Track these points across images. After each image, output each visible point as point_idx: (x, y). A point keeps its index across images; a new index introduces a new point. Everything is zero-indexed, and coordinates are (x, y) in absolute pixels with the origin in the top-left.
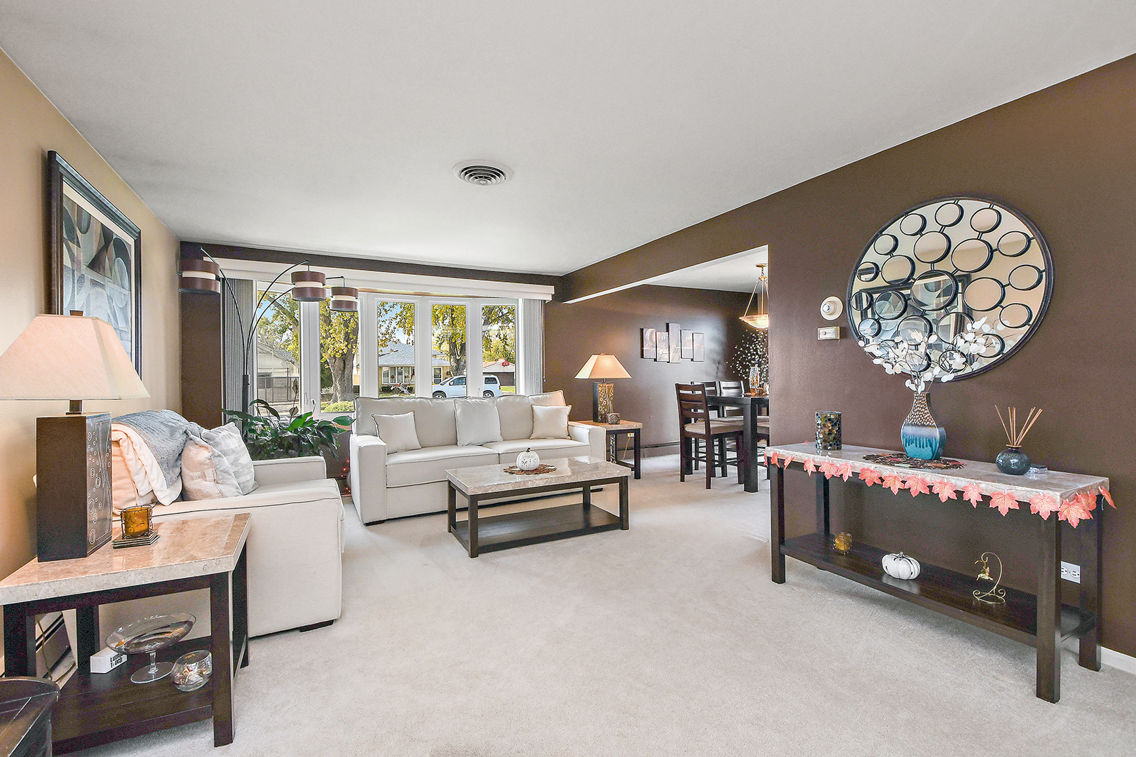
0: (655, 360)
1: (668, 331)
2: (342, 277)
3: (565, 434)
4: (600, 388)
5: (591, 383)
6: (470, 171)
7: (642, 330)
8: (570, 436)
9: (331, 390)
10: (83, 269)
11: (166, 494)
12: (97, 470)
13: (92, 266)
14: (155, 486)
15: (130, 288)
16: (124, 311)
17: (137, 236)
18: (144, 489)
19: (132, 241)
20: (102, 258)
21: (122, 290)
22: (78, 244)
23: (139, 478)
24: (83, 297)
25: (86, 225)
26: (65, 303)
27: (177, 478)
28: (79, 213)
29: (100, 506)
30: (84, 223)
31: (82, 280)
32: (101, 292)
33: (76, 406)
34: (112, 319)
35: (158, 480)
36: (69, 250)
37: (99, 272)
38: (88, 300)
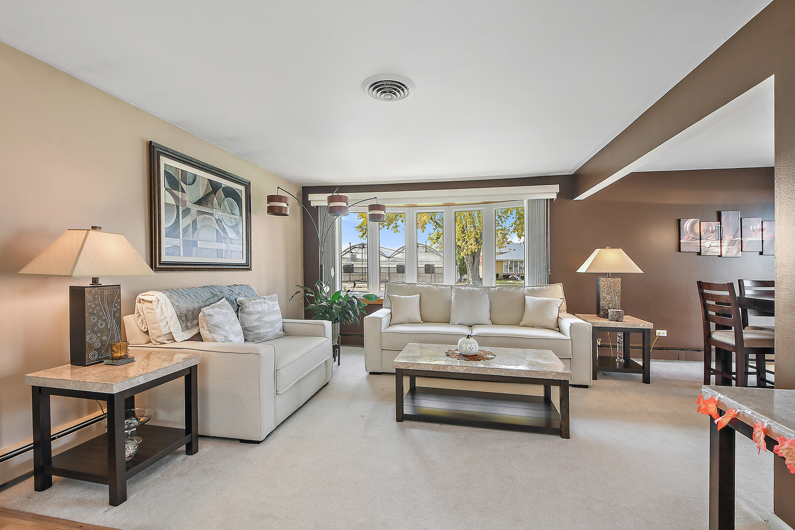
0: (699, 254)
1: (719, 219)
2: (376, 198)
3: (553, 325)
4: (603, 282)
5: (594, 278)
7: (679, 220)
8: (558, 328)
9: (465, 276)
10: (189, 205)
11: (181, 335)
12: (99, 317)
13: (199, 202)
14: (172, 330)
15: (241, 215)
16: (234, 227)
17: (247, 186)
18: (165, 331)
19: (242, 188)
20: (210, 198)
21: (232, 216)
22: (183, 191)
23: (162, 324)
24: (188, 220)
25: (191, 181)
26: (166, 224)
27: (193, 326)
28: (184, 174)
29: (104, 338)
30: (190, 179)
31: (187, 211)
32: (209, 218)
33: (95, 280)
34: (221, 232)
35: (175, 326)
36: (173, 195)
37: (207, 206)
38: (195, 222)
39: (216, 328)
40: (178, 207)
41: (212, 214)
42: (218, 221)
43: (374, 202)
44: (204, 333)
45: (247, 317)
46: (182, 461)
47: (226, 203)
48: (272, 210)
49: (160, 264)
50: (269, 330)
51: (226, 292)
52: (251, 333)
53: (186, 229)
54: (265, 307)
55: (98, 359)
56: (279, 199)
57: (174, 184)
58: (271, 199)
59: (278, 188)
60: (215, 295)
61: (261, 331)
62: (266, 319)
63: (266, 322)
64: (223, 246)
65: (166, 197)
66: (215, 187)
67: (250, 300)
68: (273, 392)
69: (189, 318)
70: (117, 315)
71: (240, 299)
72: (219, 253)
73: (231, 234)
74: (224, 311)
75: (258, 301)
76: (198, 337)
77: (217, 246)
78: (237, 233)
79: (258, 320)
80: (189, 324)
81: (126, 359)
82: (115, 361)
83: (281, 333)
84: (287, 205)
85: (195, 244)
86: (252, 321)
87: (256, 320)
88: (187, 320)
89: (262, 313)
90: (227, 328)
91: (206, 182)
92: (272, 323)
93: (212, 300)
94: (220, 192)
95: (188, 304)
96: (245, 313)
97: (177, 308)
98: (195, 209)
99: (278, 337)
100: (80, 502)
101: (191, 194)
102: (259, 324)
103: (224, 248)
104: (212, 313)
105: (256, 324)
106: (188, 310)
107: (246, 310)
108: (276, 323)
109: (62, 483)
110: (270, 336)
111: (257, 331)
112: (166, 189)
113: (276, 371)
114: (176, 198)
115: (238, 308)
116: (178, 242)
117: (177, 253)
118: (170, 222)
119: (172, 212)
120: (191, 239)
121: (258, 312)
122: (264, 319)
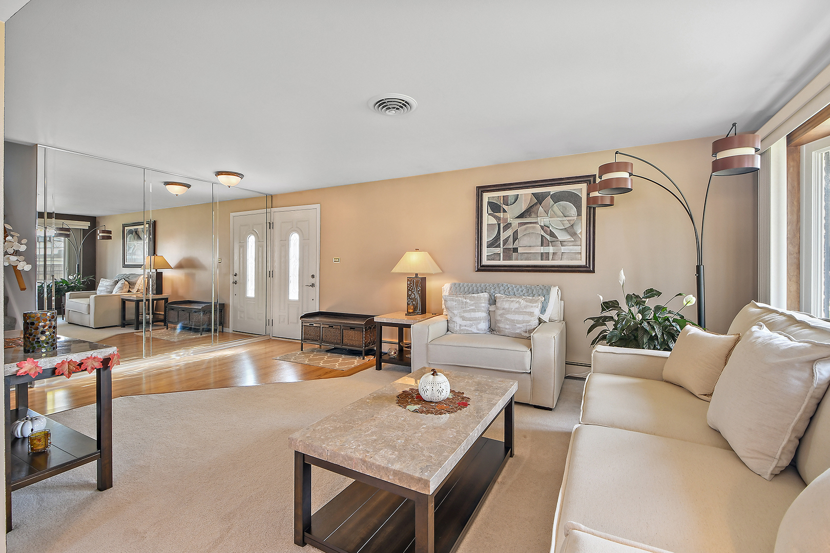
10: (509, 221)
12: (412, 292)
13: (521, 216)
15: (579, 214)
16: (569, 229)
20: (534, 209)
21: (565, 218)
22: (505, 211)
24: (509, 232)
25: (513, 201)
26: (487, 239)
28: (505, 198)
30: (511, 200)
31: (508, 226)
32: (532, 226)
33: (417, 275)
34: (548, 237)
36: (495, 217)
37: (530, 216)
38: (516, 233)
40: (499, 225)
41: (535, 223)
42: (544, 227)
45: (496, 311)
47: (556, 208)
49: (481, 267)
53: (506, 241)
57: (495, 208)
64: (550, 249)
65: (488, 220)
66: (540, 197)
71: (499, 295)
72: (545, 256)
73: (563, 237)
77: (543, 250)
78: (573, 235)
85: (515, 250)
86: (498, 315)
91: (530, 196)
94: (549, 200)
98: (517, 222)
101: (514, 210)
103: (551, 251)
107: (499, 305)
112: (489, 214)
114: (498, 218)
116: (499, 250)
117: (498, 258)
118: (491, 237)
119: (494, 230)
120: (511, 247)
121: (503, 309)
122: (507, 316)
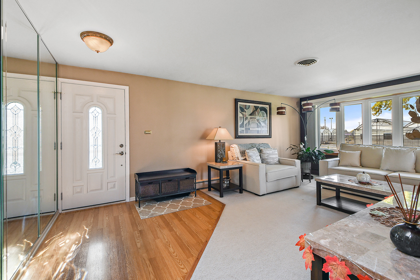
2: (334, 99)
6: (301, 63)
10: (247, 116)
11: (241, 158)
12: (220, 151)
13: (251, 115)
14: (238, 156)
15: (267, 116)
16: (264, 122)
17: (270, 104)
18: (237, 156)
19: (268, 106)
20: (255, 112)
21: (263, 117)
22: (245, 112)
23: (236, 154)
24: (247, 121)
25: (248, 108)
26: (240, 123)
27: (244, 156)
28: (245, 106)
29: (221, 156)
30: (247, 107)
31: (246, 118)
33: (220, 141)
34: (259, 124)
35: (239, 155)
36: (242, 114)
37: (253, 115)
38: (249, 122)
39: (250, 157)
40: (244, 117)
41: (255, 118)
42: (258, 120)
43: (333, 102)
44: (247, 158)
45: (263, 155)
46: (238, 194)
47: (261, 113)
48: (278, 113)
49: (238, 136)
50: (272, 161)
51: (257, 146)
52: (264, 161)
53: (246, 125)
54: (271, 152)
55: (220, 161)
56: (282, 108)
57: (242, 110)
58: (278, 109)
59: (282, 103)
60: (252, 146)
61: (269, 160)
62: (271, 156)
63: (270, 158)
64: (260, 129)
65: (240, 115)
66: (256, 108)
67: (265, 149)
68: (265, 181)
69: (243, 153)
70: (224, 150)
71: (261, 148)
72: (258, 132)
73: (263, 124)
74: (254, 152)
75: (268, 149)
76: (245, 159)
77: (257, 129)
78: (265, 124)
79: (267, 156)
80: (243, 155)
81: (226, 162)
82: (223, 162)
83: (278, 162)
84: (285, 110)
85: (249, 129)
86: (265, 156)
87: (266, 156)
88: (243, 154)
89: (269, 154)
90: (254, 157)
91: (253, 107)
92: (273, 158)
93: (251, 148)
94: (259, 110)
95: (243, 149)
96: (263, 153)
97: (240, 150)
98: (249, 117)
99: (276, 164)
100: (215, 195)
101: (248, 112)
102: (267, 158)
103: (260, 130)
104: (249, 152)
105: (266, 158)
106: (243, 151)
107: (263, 152)
108: (275, 159)
109: (213, 190)
110: (272, 163)
111: (267, 160)
112: (240, 112)
113: (266, 173)
114: (243, 114)
115: (260, 151)
116: (244, 129)
117: (243, 132)
118: (241, 123)
119: (242, 119)
120: (248, 128)
121: (268, 154)
122: (270, 156)
